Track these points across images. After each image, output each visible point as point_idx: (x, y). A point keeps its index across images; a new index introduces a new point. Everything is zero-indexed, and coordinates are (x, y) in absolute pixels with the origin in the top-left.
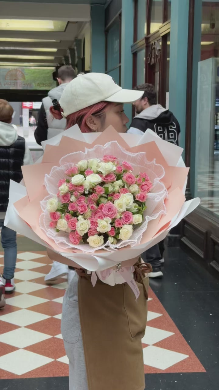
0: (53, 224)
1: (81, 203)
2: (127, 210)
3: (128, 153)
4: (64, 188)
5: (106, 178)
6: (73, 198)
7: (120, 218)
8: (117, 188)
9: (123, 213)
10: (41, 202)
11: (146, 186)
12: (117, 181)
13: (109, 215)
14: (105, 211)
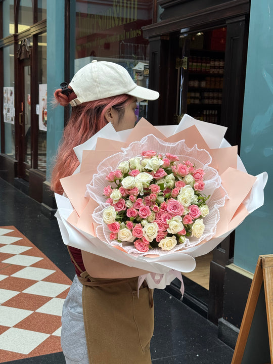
0: (114, 236)
1: (141, 207)
2: (192, 204)
3: (167, 144)
4: (116, 194)
5: (156, 175)
6: (128, 204)
7: (188, 214)
8: (172, 183)
9: (188, 208)
10: (93, 215)
11: (198, 174)
12: (169, 176)
13: (176, 213)
14: (170, 210)
